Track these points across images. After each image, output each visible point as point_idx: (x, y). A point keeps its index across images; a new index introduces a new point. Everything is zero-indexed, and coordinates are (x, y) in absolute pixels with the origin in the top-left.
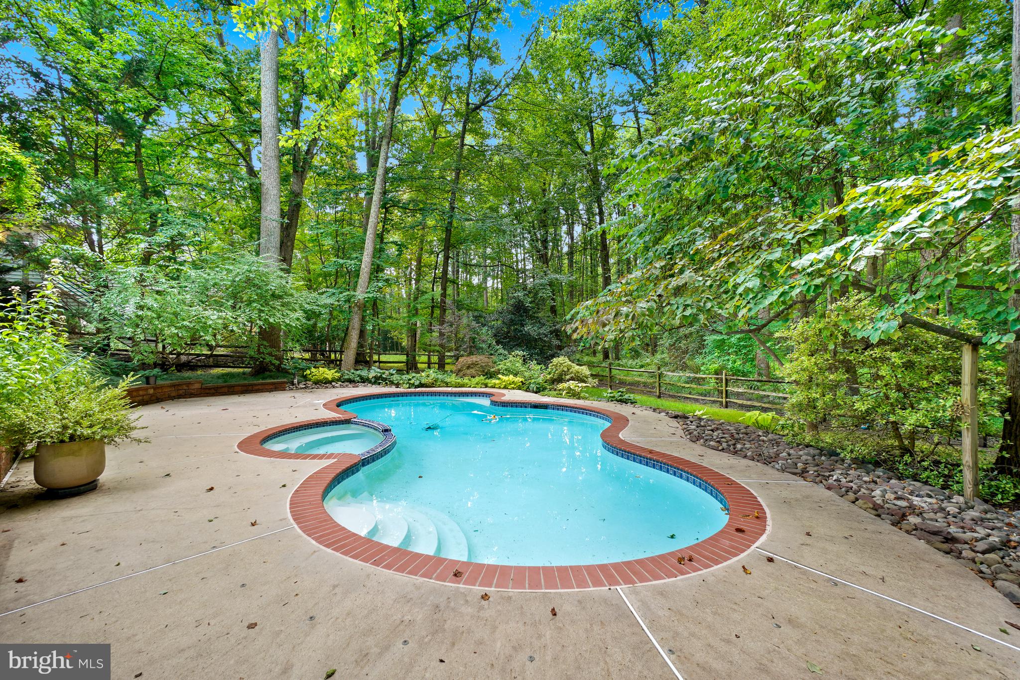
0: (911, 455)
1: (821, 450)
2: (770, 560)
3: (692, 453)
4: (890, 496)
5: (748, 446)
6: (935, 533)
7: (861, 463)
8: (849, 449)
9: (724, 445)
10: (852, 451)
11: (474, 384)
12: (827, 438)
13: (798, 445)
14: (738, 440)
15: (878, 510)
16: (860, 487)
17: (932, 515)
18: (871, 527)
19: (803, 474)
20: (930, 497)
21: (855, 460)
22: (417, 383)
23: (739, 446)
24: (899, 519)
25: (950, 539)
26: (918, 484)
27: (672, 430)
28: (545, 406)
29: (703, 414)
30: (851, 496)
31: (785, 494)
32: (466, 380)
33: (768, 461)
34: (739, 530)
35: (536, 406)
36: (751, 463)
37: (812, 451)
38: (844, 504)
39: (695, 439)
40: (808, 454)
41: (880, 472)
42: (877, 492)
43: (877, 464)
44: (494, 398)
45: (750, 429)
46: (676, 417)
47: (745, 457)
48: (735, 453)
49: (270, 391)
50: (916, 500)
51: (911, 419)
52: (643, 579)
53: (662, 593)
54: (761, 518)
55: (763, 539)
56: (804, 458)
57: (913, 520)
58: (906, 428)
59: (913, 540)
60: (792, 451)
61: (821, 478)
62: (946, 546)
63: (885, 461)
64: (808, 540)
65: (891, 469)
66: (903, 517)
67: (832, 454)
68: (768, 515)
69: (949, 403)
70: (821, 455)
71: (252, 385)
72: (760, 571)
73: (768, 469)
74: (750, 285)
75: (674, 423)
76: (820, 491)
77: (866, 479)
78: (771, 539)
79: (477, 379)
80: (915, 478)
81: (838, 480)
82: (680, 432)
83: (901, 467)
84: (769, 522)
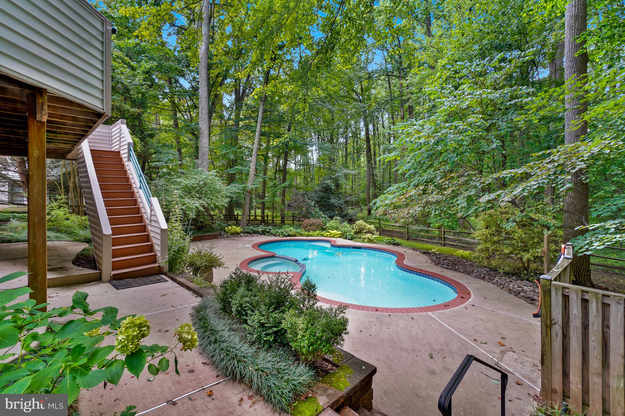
0: (527, 270)
1: (491, 268)
2: (473, 305)
3: (437, 270)
4: (516, 286)
5: (460, 267)
6: (528, 298)
7: (507, 274)
8: (502, 268)
9: (450, 267)
10: (503, 269)
11: (315, 235)
12: (494, 263)
13: (482, 266)
14: (456, 264)
15: (510, 291)
16: (505, 283)
17: (529, 293)
18: (507, 296)
19: (483, 278)
20: (531, 286)
21: (505, 273)
22: (287, 234)
23: (456, 267)
24: (517, 294)
25: (533, 300)
26: (528, 282)
27: (426, 260)
28: (359, 248)
29: (436, 251)
30: (501, 286)
31: (477, 286)
32: (311, 233)
33: (470, 273)
34: (462, 297)
35: (355, 247)
36: (462, 274)
37: (487, 269)
38: (499, 289)
39: (437, 264)
40: (485, 271)
41: (514, 278)
42: (511, 285)
43: (513, 275)
44: (333, 243)
45: (460, 259)
46: (424, 253)
47: (460, 272)
48: (455, 270)
49: (212, 239)
50: (525, 288)
51: (526, 256)
52: (435, 311)
53: (442, 314)
54: (469, 294)
55: (470, 300)
56: (484, 272)
57: (522, 294)
58: (524, 260)
59: (521, 300)
60: (479, 269)
61: (490, 280)
62: (531, 302)
63: (517, 273)
64: (485, 300)
65: (519, 276)
66: (519, 293)
67: (495, 270)
68: (471, 293)
69: (540, 250)
70: (491, 271)
71: (203, 236)
72: (470, 309)
73: (469, 277)
74: (463, 205)
75: (425, 256)
76: (490, 285)
77: (508, 280)
78: (473, 299)
79: (317, 232)
80: (528, 280)
81: (497, 281)
82: (429, 261)
83: (522, 275)
84: (472, 295)
